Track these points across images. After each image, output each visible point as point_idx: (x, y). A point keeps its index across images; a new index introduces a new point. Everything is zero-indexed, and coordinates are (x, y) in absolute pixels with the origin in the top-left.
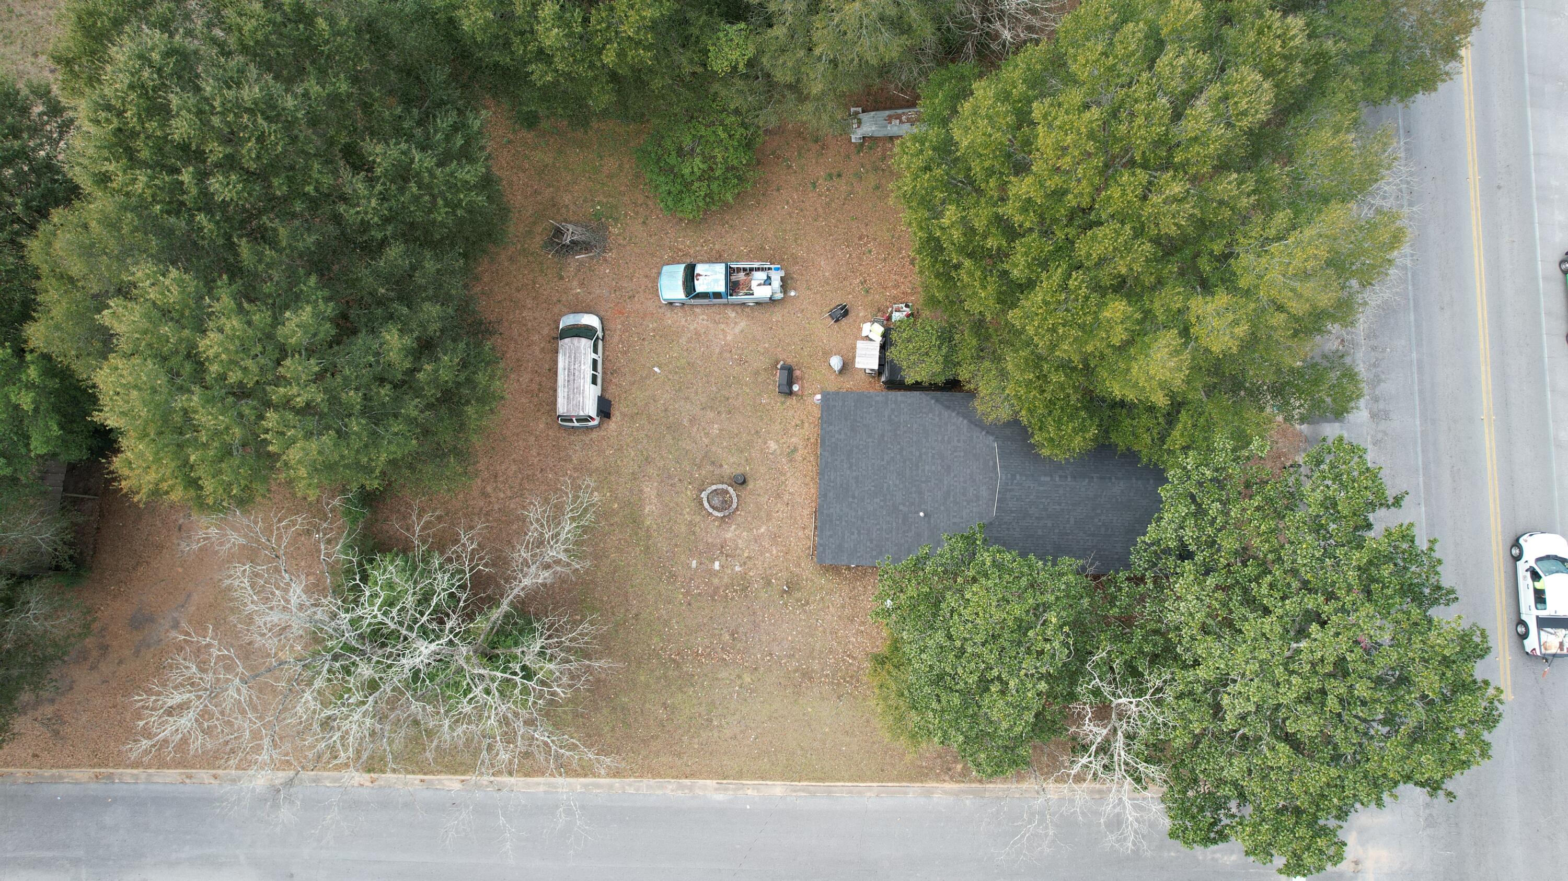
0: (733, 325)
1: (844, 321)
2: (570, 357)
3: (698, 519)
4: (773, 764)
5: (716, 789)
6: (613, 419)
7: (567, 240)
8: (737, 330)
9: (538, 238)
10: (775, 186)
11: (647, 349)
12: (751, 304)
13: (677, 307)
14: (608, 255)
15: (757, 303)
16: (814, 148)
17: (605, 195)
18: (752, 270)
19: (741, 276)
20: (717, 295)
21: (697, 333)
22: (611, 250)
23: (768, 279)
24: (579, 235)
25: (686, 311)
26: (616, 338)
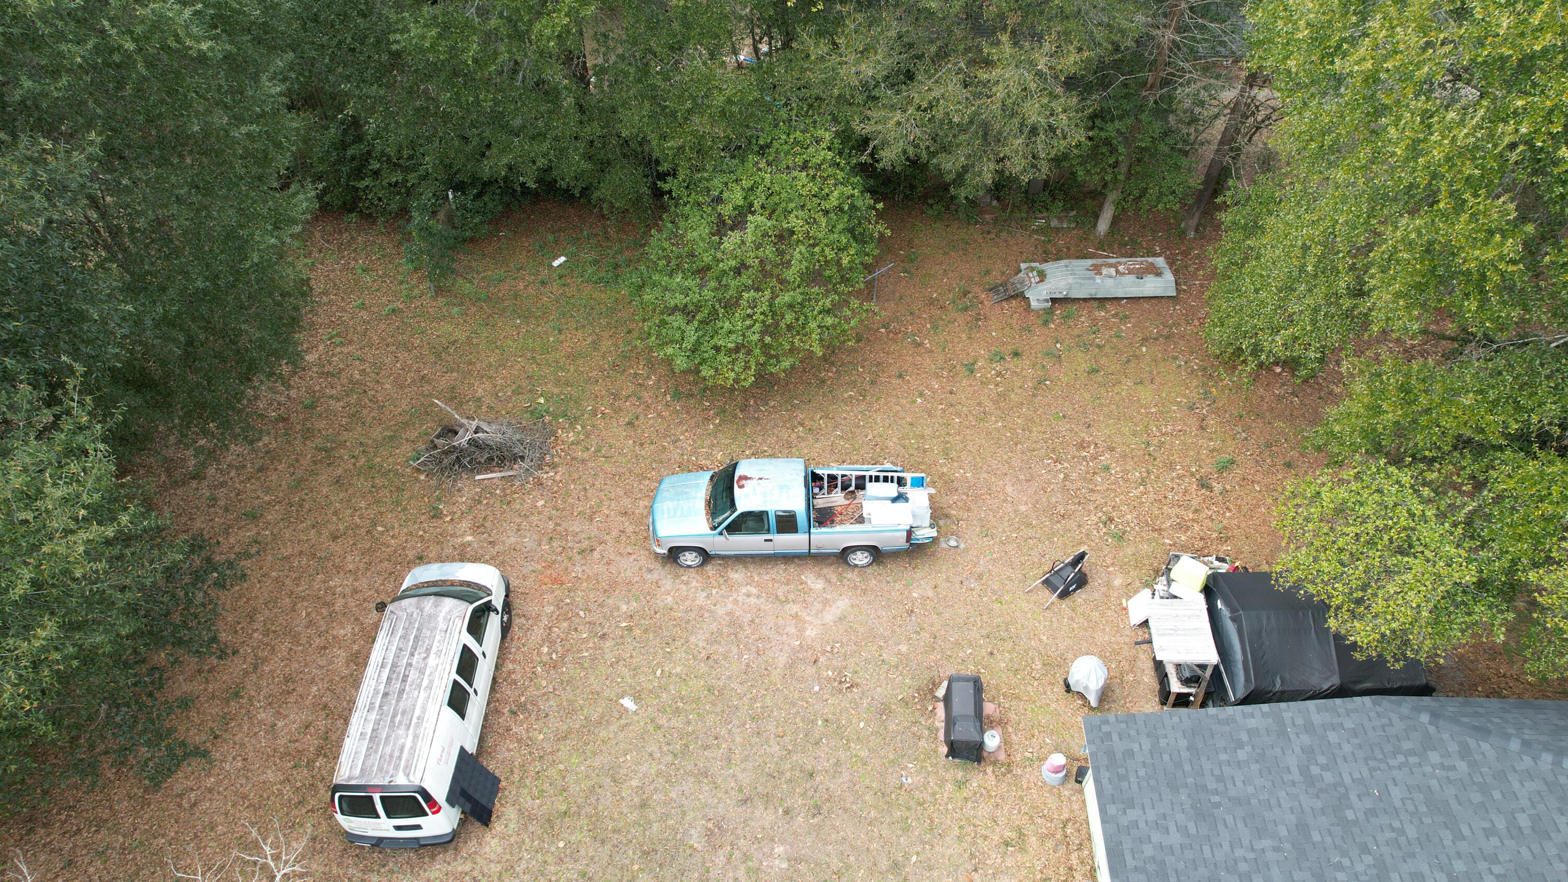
0: (818, 606)
1: (1080, 597)
2: (404, 637)
6: (498, 826)
7: (462, 440)
8: (830, 616)
9: (407, 448)
10: (894, 371)
11: (610, 657)
12: (861, 559)
13: (690, 559)
14: (546, 475)
15: (874, 551)
16: (961, 319)
17: (557, 382)
18: (861, 484)
19: (837, 498)
20: (787, 523)
21: (734, 622)
22: (554, 466)
23: (900, 498)
24: (492, 433)
25: (710, 569)
26: (538, 633)
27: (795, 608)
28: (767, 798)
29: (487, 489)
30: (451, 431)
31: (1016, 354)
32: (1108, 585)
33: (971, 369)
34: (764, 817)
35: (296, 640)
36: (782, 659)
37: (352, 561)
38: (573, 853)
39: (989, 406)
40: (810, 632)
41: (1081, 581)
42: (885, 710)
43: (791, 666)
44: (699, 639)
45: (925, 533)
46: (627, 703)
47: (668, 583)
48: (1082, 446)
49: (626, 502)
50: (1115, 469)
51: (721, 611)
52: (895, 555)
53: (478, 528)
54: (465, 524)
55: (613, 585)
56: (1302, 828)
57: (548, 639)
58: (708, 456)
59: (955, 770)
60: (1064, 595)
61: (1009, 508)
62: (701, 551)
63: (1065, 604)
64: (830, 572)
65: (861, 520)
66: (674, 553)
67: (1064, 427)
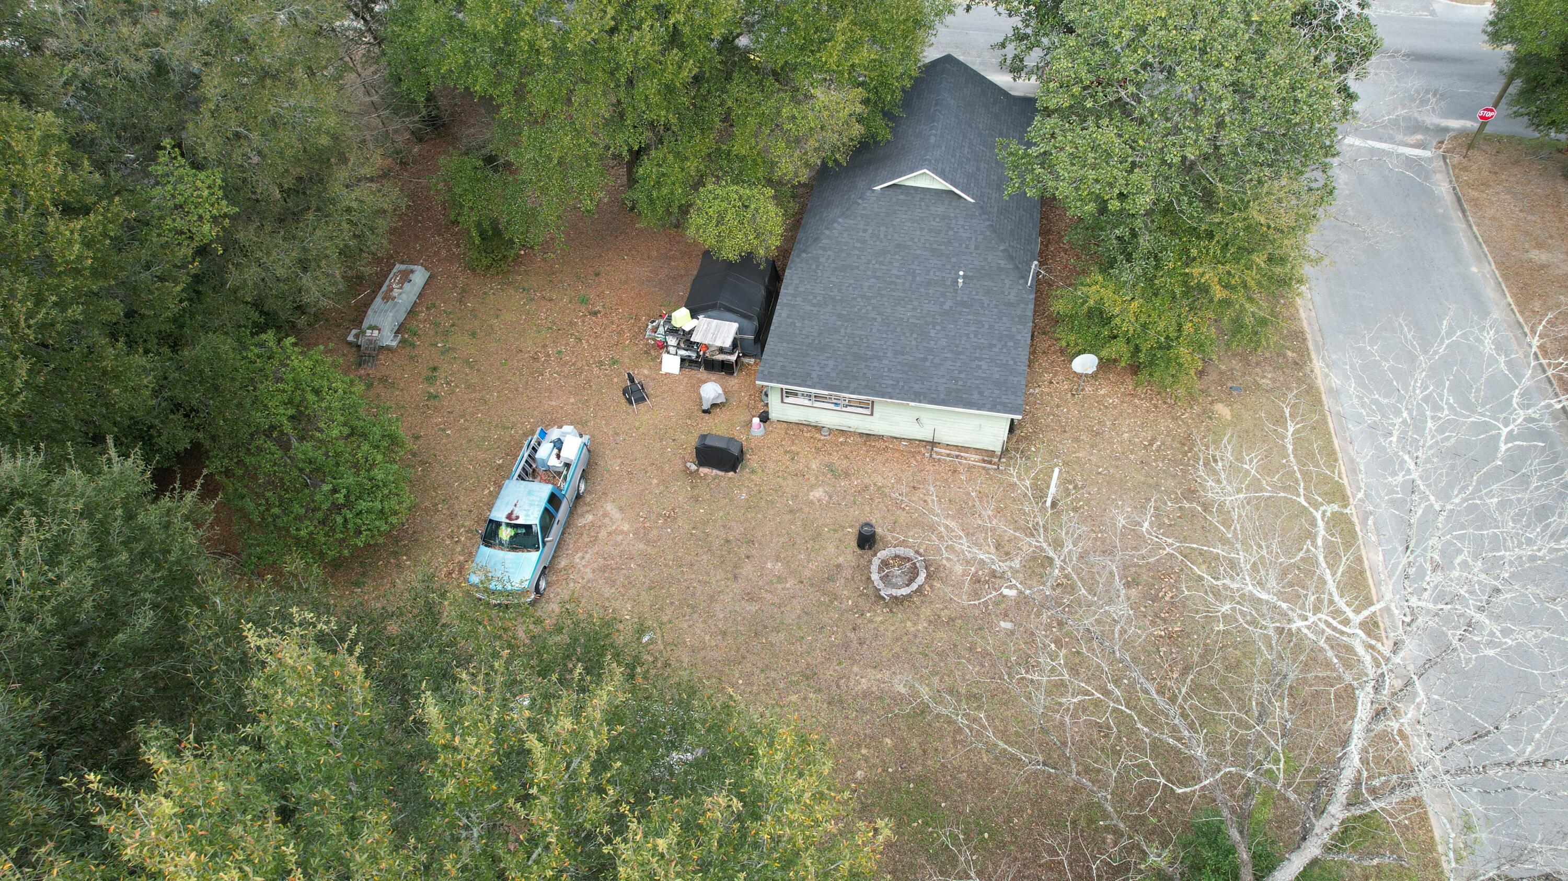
1: (650, 391)
3: (926, 611)
20: (553, 500)
21: (602, 569)
28: (737, 566)
31: (435, 369)
33: (433, 397)
39: (473, 396)
40: (626, 527)
42: (695, 499)
48: (535, 359)
50: (562, 349)
56: (840, 316)
59: (744, 471)
62: (546, 568)
63: (651, 400)
64: (581, 509)
66: (538, 588)
67: (514, 363)
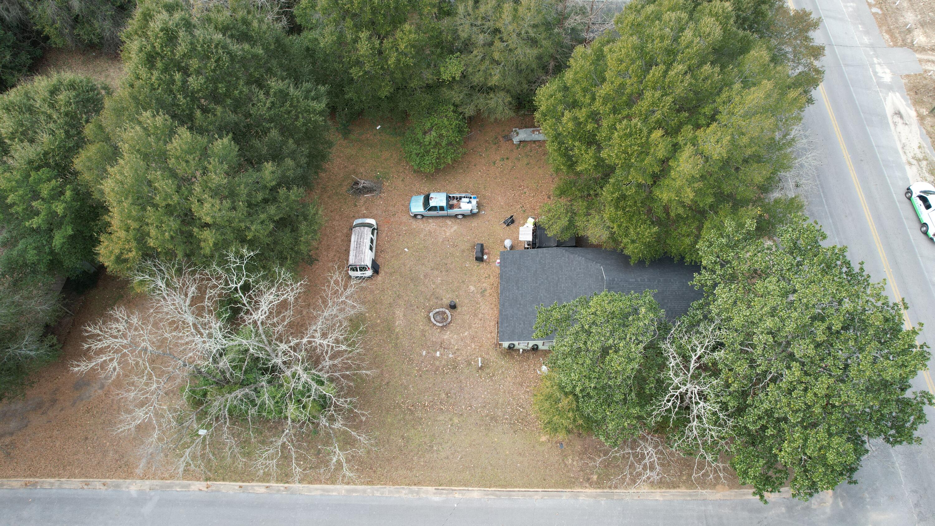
0: (450, 228)
1: (511, 226)
2: (358, 235)
3: (427, 328)
4: (472, 475)
5: (435, 494)
6: (381, 274)
7: (361, 186)
8: (452, 230)
9: (345, 187)
10: (473, 164)
11: (401, 240)
12: (460, 217)
13: (419, 217)
14: (382, 195)
15: (464, 216)
16: (494, 147)
17: (382, 167)
18: (461, 198)
19: (455, 202)
20: (442, 208)
21: (430, 232)
22: (384, 193)
23: (470, 202)
24: (367, 184)
25: (424, 219)
26: (384, 234)
27: (444, 228)
28: (437, 269)
29: (368, 199)
30: (357, 183)
31: (507, 159)
32: (519, 223)
33: (494, 163)
34: (436, 272)
35: (328, 236)
36: (441, 240)
37: (337, 217)
38: (397, 279)
39: (498, 174)
40: (448, 234)
41: (513, 222)
42: (463, 251)
43: (443, 242)
44: (422, 236)
45: (475, 211)
46: (406, 250)
47: (414, 223)
48: (520, 187)
49: (403, 202)
50: (527, 193)
51: (427, 229)
52: (469, 216)
53: (367, 209)
54: (363, 208)
55: (401, 223)
57: (387, 236)
58: (423, 189)
59: (477, 263)
60: (508, 225)
61: (498, 203)
62: (422, 215)
63: (508, 228)
64: (453, 220)
65: (460, 208)
66: (415, 216)
67: (516, 181)
